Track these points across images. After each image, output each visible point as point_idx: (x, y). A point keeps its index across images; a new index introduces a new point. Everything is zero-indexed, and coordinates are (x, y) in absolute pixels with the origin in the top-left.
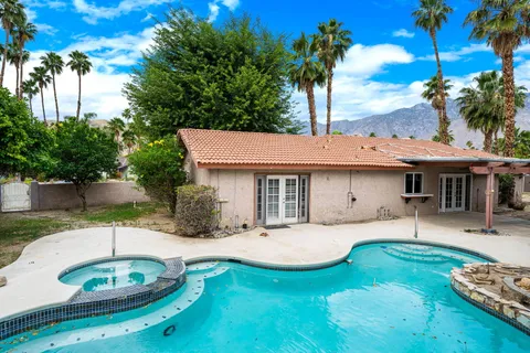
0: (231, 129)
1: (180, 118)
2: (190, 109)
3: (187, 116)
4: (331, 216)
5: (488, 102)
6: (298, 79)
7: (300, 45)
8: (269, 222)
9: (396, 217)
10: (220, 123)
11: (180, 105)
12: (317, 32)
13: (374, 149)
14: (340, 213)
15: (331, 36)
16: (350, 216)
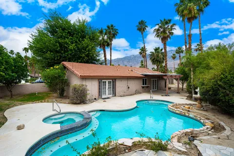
0: (80, 62)
1: (58, 57)
2: (62, 53)
3: (61, 57)
4: (122, 94)
5: (158, 56)
6: (100, 44)
7: (101, 32)
8: (103, 97)
9: (140, 93)
10: (75, 60)
11: (57, 52)
12: (107, 28)
13: (132, 71)
14: (125, 92)
15: (112, 31)
16: (128, 93)
